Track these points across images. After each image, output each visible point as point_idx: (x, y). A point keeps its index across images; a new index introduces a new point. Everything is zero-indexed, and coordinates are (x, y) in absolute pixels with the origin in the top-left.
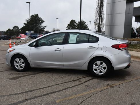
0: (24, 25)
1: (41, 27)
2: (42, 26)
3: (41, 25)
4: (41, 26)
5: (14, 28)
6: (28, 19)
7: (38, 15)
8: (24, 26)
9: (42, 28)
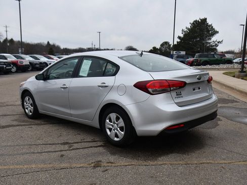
0: (179, 40)
1: (209, 43)
2: (212, 41)
3: (210, 39)
4: (210, 41)
5: (162, 45)
6: (186, 28)
7: (206, 19)
8: (177, 42)
9: (212, 46)
